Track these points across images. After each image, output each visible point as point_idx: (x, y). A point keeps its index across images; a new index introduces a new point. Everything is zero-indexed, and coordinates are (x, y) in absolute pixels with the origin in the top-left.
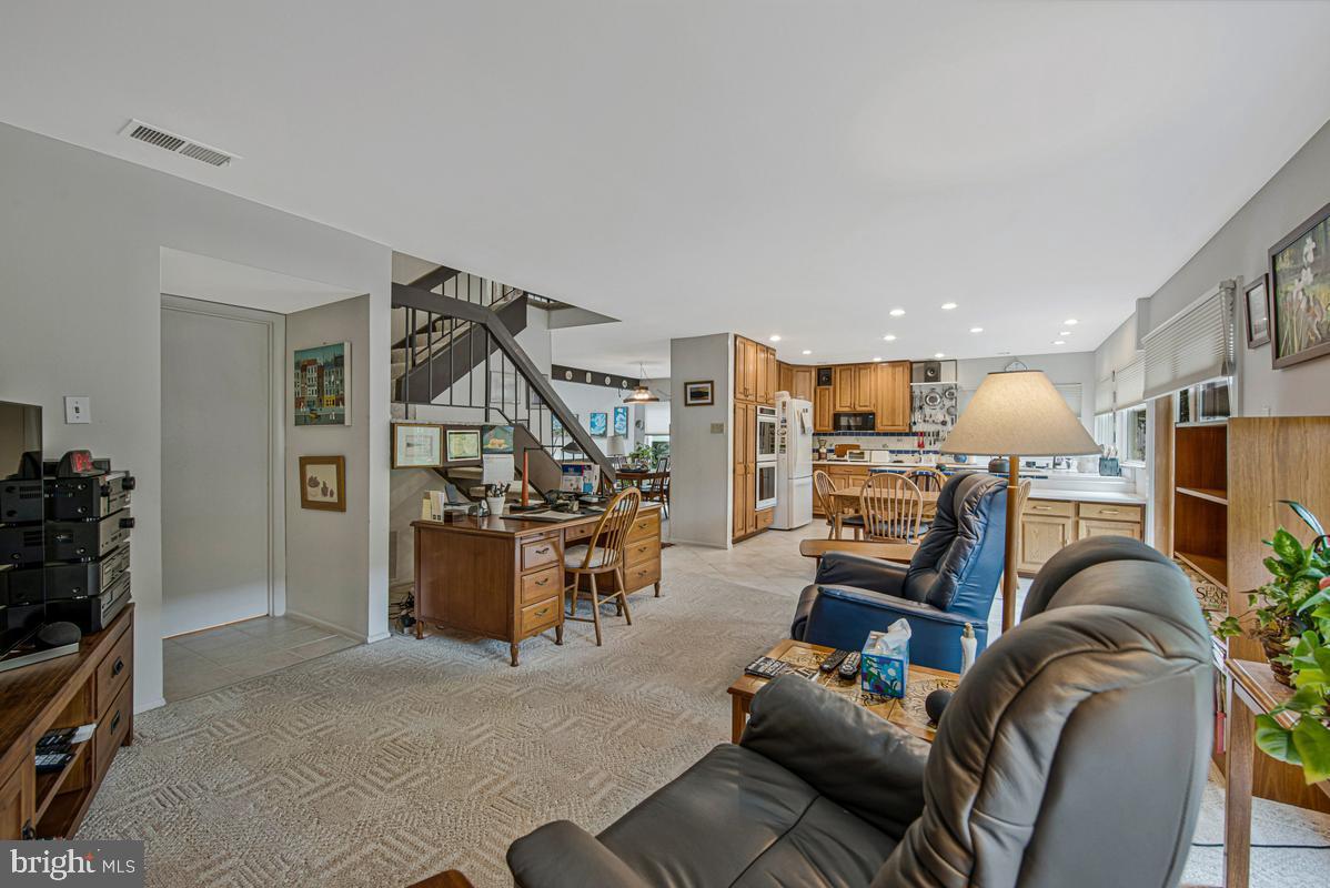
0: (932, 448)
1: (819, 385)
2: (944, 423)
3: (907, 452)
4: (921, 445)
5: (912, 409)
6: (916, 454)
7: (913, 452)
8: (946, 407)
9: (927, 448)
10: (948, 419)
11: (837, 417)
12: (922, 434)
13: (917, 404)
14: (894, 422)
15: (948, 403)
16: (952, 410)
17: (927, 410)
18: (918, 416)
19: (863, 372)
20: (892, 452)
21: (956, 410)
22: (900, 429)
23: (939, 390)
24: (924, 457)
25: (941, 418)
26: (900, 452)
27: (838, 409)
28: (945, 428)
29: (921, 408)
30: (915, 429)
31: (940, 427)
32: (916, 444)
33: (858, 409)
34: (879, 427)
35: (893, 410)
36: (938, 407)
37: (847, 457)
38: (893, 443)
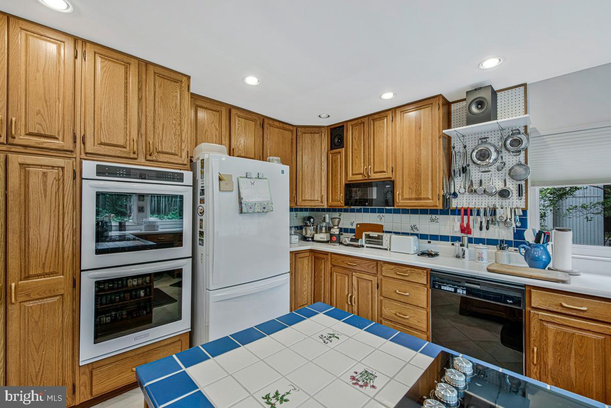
0: (484, 235)
1: (332, 148)
2: (504, 194)
3: (444, 238)
4: (466, 230)
5: (450, 175)
6: (457, 244)
7: (455, 239)
8: (507, 168)
9: (476, 234)
10: (512, 186)
11: (349, 187)
12: (468, 212)
13: (457, 165)
14: (418, 192)
15: (511, 160)
16: (520, 170)
17: (475, 174)
18: (459, 183)
19: (377, 123)
20: (422, 237)
21: (527, 169)
22: (429, 203)
23: (494, 140)
24: (471, 249)
25: (499, 186)
26: (435, 238)
27: (351, 177)
28: (505, 202)
29: (464, 170)
30: (455, 203)
31: (496, 201)
32: (458, 228)
33: (374, 176)
34: (400, 201)
35: (418, 175)
36: (493, 168)
37: (363, 241)
38: (425, 224)
